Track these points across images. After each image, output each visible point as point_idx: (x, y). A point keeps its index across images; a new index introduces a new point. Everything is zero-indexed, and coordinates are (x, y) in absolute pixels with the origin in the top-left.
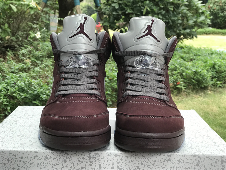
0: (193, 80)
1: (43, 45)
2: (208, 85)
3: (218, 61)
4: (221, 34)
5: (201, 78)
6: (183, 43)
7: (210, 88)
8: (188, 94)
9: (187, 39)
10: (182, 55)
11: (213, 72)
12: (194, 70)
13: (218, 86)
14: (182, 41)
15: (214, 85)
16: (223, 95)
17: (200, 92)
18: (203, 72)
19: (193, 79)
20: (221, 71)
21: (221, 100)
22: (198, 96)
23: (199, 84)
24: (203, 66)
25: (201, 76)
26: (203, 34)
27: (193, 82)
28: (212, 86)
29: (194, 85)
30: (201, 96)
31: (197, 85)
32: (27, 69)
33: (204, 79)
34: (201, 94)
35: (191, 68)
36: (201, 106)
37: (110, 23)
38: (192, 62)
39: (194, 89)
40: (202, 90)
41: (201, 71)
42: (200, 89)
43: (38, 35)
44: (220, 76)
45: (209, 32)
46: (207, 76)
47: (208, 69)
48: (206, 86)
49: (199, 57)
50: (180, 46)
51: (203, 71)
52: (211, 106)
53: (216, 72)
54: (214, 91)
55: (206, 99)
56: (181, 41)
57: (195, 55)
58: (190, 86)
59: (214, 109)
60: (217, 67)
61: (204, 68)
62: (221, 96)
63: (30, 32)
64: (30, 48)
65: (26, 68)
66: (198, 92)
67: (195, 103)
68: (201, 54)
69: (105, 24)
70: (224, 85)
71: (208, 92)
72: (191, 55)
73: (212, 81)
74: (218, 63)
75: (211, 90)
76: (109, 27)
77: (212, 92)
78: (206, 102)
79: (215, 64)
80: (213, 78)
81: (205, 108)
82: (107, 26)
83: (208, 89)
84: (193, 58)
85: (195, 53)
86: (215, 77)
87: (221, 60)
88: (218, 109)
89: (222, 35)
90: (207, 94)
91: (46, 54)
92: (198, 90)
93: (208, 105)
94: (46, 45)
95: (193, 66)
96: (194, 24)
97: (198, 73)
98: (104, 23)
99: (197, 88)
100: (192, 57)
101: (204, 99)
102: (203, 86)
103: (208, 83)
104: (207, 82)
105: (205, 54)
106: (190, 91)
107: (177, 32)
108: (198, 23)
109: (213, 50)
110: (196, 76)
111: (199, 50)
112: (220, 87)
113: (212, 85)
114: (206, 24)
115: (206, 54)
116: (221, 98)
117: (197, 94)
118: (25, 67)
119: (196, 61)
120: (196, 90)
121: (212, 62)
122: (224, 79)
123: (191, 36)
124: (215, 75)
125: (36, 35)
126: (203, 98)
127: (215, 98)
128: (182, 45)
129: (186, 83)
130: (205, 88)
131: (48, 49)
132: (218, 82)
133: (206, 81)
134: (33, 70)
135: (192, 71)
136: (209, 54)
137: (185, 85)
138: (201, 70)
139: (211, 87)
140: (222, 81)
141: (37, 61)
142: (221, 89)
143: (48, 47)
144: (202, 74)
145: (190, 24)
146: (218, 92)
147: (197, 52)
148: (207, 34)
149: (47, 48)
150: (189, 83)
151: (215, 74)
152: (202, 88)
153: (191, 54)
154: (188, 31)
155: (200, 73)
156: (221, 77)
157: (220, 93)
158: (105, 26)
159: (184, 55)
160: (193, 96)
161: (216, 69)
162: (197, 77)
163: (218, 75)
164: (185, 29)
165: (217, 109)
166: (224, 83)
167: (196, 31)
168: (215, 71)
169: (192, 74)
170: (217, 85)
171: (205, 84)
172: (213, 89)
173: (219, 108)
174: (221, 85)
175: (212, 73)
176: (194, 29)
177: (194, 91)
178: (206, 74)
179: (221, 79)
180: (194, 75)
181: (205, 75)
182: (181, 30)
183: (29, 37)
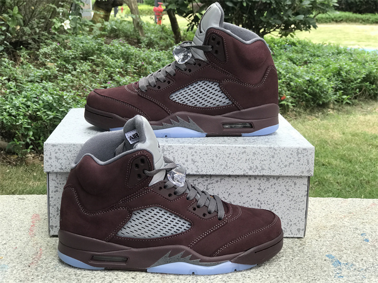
0: (306, 94)
1: (75, 40)
2: (329, 101)
3: (346, 64)
4: (361, 21)
5: (317, 91)
6: (295, 37)
7: (331, 106)
8: (297, 114)
9: (301, 30)
10: (291, 55)
11: (337, 80)
12: (308, 78)
13: (344, 102)
14: (294, 33)
15: (339, 101)
16: (351, 115)
17: (317, 111)
18: (322, 81)
19: (306, 91)
20: (350, 79)
21: (347, 123)
22: (314, 118)
23: (315, 99)
24: (323, 71)
25: (319, 87)
26: (330, 22)
27: (306, 96)
28: (336, 103)
29: (307, 101)
30: (317, 117)
31: (312, 101)
32: (52, 77)
33: (322, 92)
34: (318, 114)
35: (304, 75)
36: (316, 131)
37: (178, 4)
38: (306, 66)
39: (307, 106)
40: (320, 109)
41: (318, 80)
42: (317, 107)
43: (67, 25)
44: (348, 86)
45: (341, 19)
46: (327, 87)
47: (330, 77)
48: (327, 103)
49: (317, 59)
50: (289, 41)
51: (321, 79)
52: (331, 131)
53: (341, 81)
54: (339, 110)
55: (325, 122)
56: (292, 33)
57: (311, 56)
58: (302, 102)
59: (335, 136)
60: (343, 74)
61: (323, 75)
62: (348, 117)
63: (54, 20)
64: (55, 45)
65: (50, 76)
66: (313, 111)
67: (308, 127)
68: (321, 54)
69: (170, 7)
70: (353, 101)
71: (329, 111)
72: (305, 55)
73: (336, 94)
74: (345, 68)
75: (333, 109)
76: (176, 12)
77: (335, 111)
78: (324, 126)
79: (341, 69)
80: (336, 90)
81: (322, 134)
82: (174, 11)
83: (329, 108)
84: (308, 60)
85: (311, 51)
86: (340, 89)
87: (350, 63)
88: (342, 135)
89: (361, 23)
90: (327, 115)
91: (81, 54)
92: (313, 109)
93: (327, 129)
94: (79, 40)
95: (308, 72)
96: (311, 6)
97: (314, 82)
98: (168, 5)
99: (311, 106)
100: (306, 59)
101: (321, 122)
102: (321, 103)
103: (330, 99)
104: (328, 95)
105: (327, 54)
106: (302, 110)
107: (284, 19)
108: (317, 4)
109: (342, 47)
110: (311, 87)
111: (319, 47)
112: (347, 103)
113: (336, 101)
114: (332, 5)
115: (330, 53)
116: (347, 121)
117: (311, 115)
118: (49, 73)
119: (312, 64)
120: (311, 108)
121: (337, 66)
122: (353, 91)
123: (306, 25)
124: (340, 86)
125: (63, 24)
126: (321, 120)
127: (339, 120)
128: (293, 40)
129: (295, 98)
130: (325, 106)
131: (83, 46)
132: (345, 97)
133: (326, 94)
134: (62, 78)
135: (304, 80)
136: (333, 54)
137: (293, 101)
138: (318, 78)
139: (334, 104)
140: (351, 94)
141: (67, 65)
142: (349, 108)
143: (82, 43)
144: (320, 84)
145: (304, 7)
146: (344, 112)
147: (315, 51)
148: (337, 21)
149: (81, 45)
150: (299, 97)
151: (340, 84)
152: (319, 105)
153: (305, 53)
154: (301, 17)
155: (317, 82)
156: (349, 88)
157: (348, 113)
158: (171, 9)
159: (294, 56)
160: (306, 118)
161: (342, 76)
162: (312, 89)
163: (345, 85)
164: (297, 14)
165: (339, 136)
166: (354, 99)
167: (315, 16)
168: (340, 79)
169: (305, 85)
170: (342, 101)
171: (324, 100)
172: (336, 107)
173: (344, 134)
174: (348, 101)
175: (336, 82)
176: (313, 14)
177: (308, 110)
178: (326, 84)
179: (350, 92)
180: (307, 86)
181: (323, 85)
182: (291, 16)
183: (53, 27)
